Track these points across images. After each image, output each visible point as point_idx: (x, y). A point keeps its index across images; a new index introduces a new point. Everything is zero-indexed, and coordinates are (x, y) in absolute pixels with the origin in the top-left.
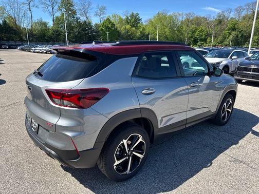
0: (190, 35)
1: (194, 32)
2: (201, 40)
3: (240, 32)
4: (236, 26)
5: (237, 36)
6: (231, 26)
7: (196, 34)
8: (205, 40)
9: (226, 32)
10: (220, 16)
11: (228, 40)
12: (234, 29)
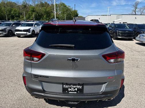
0: (8, 13)
1: (10, 11)
2: (17, 16)
3: (37, 13)
4: (34, 9)
5: (36, 15)
6: (32, 9)
7: (12, 12)
8: (19, 17)
9: (30, 12)
10: (24, 3)
11: (32, 17)
12: (33, 11)
